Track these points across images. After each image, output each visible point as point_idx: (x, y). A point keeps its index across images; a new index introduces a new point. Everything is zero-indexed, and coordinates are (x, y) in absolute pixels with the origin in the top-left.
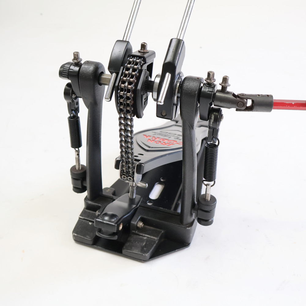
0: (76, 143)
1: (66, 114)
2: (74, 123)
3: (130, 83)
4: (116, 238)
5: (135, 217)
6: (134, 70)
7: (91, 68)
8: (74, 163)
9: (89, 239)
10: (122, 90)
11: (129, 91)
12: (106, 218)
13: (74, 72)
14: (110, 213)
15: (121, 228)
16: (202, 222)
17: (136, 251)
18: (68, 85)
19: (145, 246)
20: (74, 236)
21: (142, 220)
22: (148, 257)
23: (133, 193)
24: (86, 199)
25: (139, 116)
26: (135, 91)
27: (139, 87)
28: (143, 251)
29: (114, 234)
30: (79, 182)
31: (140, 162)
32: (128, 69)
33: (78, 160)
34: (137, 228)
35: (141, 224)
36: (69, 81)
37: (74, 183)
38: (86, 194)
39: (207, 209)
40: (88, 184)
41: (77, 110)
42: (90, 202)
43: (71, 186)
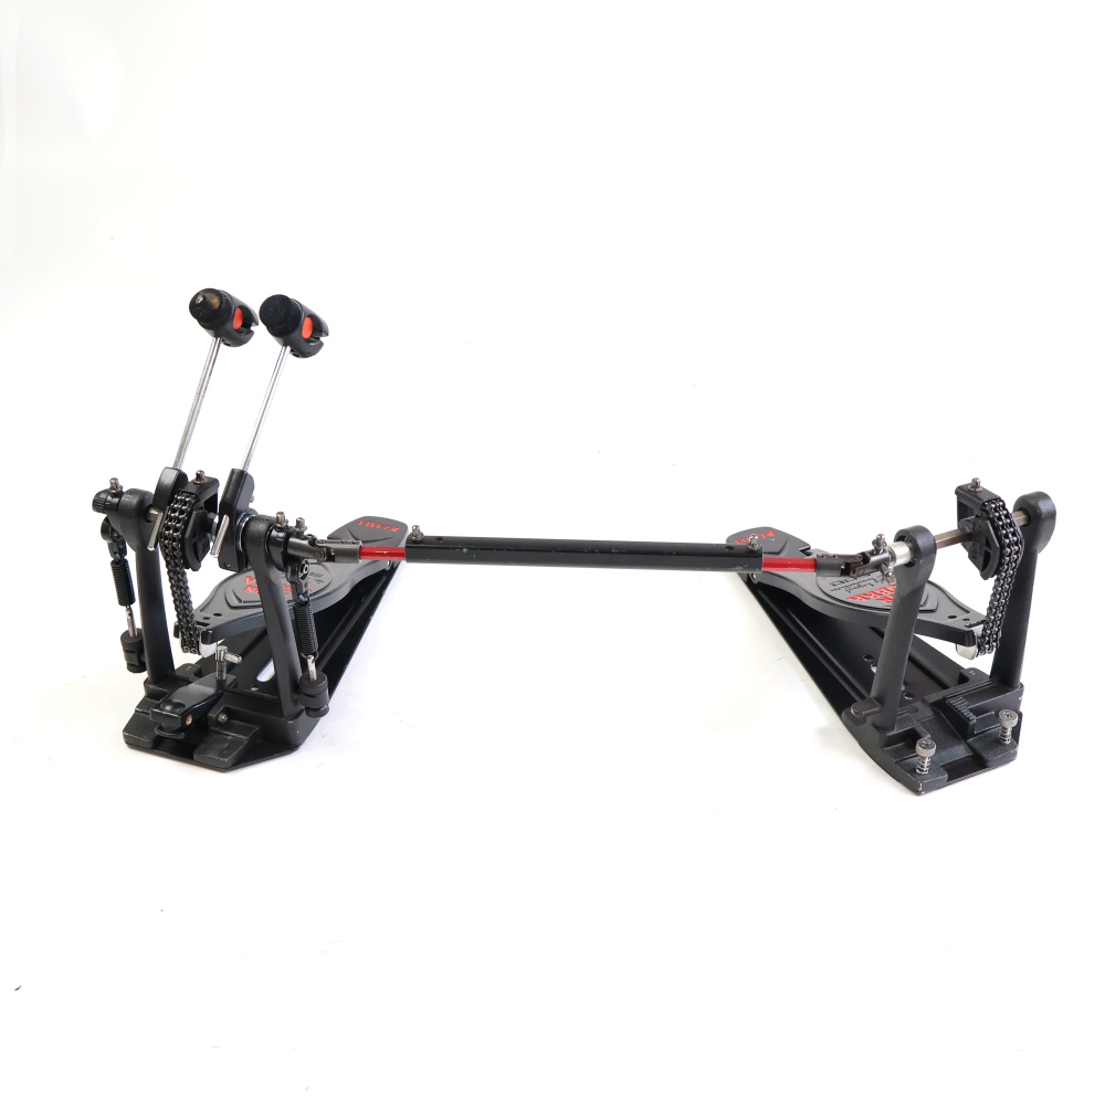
0: (125, 598)
1: (108, 559)
2: (120, 568)
3: (176, 530)
4: (182, 736)
5: (215, 708)
6: (182, 512)
7: (134, 500)
8: (125, 627)
9: (146, 740)
10: (166, 538)
11: (174, 540)
12: (168, 708)
13: (112, 504)
14: (176, 700)
15: (189, 721)
16: (311, 712)
17: (212, 755)
18: (106, 519)
19: (227, 749)
20: (125, 736)
21: (227, 711)
22: (230, 764)
23: (221, 671)
24: (146, 682)
25: (195, 569)
26: (182, 540)
27: (187, 535)
28: (221, 754)
29: (179, 731)
30: (135, 656)
31: (208, 627)
32: (174, 511)
33: (132, 622)
34: (218, 724)
35: (223, 717)
36: (105, 516)
37: (127, 658)
38: (145, 675)
39: (311, 692)
40: (146, 659)
41: (124, 552)
42: (151, 686)
43: (124, 663)
